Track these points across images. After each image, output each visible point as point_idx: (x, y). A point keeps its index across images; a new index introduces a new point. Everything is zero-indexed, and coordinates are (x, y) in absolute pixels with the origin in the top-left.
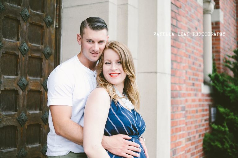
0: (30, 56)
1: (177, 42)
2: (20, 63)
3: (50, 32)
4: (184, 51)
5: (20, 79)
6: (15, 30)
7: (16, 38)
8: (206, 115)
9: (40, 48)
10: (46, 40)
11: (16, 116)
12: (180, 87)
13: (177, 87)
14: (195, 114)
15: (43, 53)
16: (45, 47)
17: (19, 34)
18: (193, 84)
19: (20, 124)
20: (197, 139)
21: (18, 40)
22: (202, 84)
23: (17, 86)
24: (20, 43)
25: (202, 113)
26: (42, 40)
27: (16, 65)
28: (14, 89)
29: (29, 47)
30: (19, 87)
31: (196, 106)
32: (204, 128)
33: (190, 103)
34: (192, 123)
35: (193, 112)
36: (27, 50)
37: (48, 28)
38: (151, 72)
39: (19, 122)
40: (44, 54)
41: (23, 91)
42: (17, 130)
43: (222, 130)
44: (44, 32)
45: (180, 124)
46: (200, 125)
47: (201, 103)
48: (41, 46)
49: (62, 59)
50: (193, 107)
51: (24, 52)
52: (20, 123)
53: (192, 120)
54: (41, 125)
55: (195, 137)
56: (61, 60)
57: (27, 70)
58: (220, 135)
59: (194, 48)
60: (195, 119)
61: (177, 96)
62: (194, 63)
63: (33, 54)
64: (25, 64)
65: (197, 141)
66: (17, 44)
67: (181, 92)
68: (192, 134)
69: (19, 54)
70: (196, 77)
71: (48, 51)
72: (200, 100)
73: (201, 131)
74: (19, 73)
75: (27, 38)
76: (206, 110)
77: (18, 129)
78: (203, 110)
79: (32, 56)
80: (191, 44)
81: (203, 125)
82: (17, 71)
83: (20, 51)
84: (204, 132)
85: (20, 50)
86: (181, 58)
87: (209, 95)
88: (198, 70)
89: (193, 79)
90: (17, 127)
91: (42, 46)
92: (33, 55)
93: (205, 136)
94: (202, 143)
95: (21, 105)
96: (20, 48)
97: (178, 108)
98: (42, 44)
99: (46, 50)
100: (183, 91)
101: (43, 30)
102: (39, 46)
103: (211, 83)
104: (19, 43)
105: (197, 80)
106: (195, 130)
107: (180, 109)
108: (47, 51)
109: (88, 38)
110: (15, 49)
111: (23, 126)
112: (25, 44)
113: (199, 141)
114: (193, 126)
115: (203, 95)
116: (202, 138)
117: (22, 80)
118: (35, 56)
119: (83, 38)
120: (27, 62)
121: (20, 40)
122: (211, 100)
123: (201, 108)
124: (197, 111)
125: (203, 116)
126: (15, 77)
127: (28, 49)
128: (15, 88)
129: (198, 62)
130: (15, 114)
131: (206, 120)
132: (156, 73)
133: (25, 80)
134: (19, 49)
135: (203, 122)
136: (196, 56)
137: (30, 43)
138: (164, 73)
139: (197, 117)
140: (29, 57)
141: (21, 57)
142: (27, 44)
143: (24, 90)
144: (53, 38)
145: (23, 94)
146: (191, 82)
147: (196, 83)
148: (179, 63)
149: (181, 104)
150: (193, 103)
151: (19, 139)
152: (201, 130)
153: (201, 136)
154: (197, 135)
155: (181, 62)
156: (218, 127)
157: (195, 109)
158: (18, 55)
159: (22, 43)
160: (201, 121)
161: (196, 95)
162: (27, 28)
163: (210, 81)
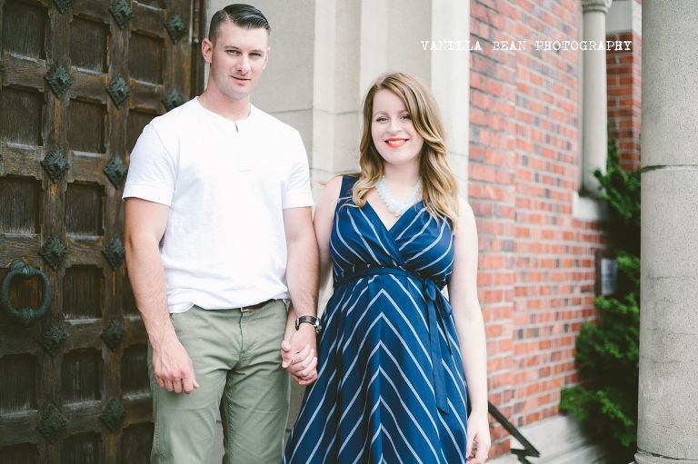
0: (133, 108)
1: (491, 80)
2: (111, 124)
3: (179, 54)
4: (512, 103)
5: (111, 161)
6: (99, 47)
7: (100, 67)
8: (586, 277)
9: (156, 90)
10: (171, 70)
11: (100, 244)
12: (498, 191)
13: (490, 191)
14: (552, 271)
15: (162, 101)
16: (168, 87)
17: (108, 58)
18: (548, 193)
19: (111, 265)
21: (105, 70)
22: (575, 195)
23: (104, 176)
24: (110, 77)
25: (574, 269)
26: (161, 72)
27: (102, 129)
28: (96, 182)
29: (131, 87)
30: (106, 179)
31: (555, 249)
32: (579, 308)
33: (535, 238)
34: (542, 291)
35: (544, 263)
36: (125, 93)
37: (174, 43)
39: (107, 259)
40: (164, 104)
41: (116, 188)
42: (104, 278)
43: (621, 311)
44: (165, 53)
45: (497, 284)
46: (566, 300)
47: (571, 243)
48: (158, 86)
50: (547, 252)
51: (119, 99)
52: (109, 262)
53: (542, 284)
55: (551, 328)
57: (126, 140)
58: (619, 327)
59: (551, 100)
60: (551, 284)
61: (489, 214)
62: (548, 139)
63: (140, 103)
64: (121, 126)
65: (556, 340)
66: (102, 80)
67: (500, 203)
68: (541, 321)
69: (108, 102)
70: (555, 176)
71: (175, 99)
72: (566, 236)
73: (570, 315)
74: (107, 145)
75: (125, 67)
76: (587, 263)
77: (106, 275)
78: (577, 263)
79: (136, 108)
80: (542, 89)
81: (578, 302)
82: (102, 143)
83: (111, 97)
84: (580, 320)
85: (109, 93)
87: (596, 225)
88: (560, 158)
89: (545, 180)
90: (102, 269)
91: (161, 86)
92: (139, 106)
93: (582, 329)
94: (572, 346)
96: (111, 89)
97: (491, 243)
98: (161, 82)
99: (170, 96)
100: (509, 203)
101: (163, 50)
102: (153, 85)
103: (604, 192)
104: (107, 77)
105: (559, 182)
106: (553, 311)
108: (173, 97)
109: (228, 44)
110: (98, 92)
111: (115, 268)
112: (121, 81)
113: (566, 341)
114: (546, 299)
115: (576, 223)
116: (572, 334)
117: (113, 163)
118: (144, 109)
119: (217, 45)
120: (126, 122)
121: (110, 69)
122: (602, 240)
123: (571, 257)
124: (558, 263)
125: (577, 277)
126: (99, 155)
127: (129, 92)
128: (99, 181)
130: (98, 240)
131: (584, 290)
133: (121, 162)
134: (107, 90)
135: (577, 293)
136: (556, 122)
137: (134, 77)
139: (557, 278)
140: (131, 111)
141: (112, 111)
142: (126, 80)
143: (118, 187)
144: (187, 67)
145: (115, 195)
146: (541, 186)
147: (556, 189)
148: (495, 131)
149: (501, 233)
150: (545, 242)
151: (107, 298)
152: (570, 313)
153: (570, 329)
154: (558, 325)
155: (502, 130)
156: (612, 303)
157: (552, 256)
158: (106, 106)
159: (113, 78)
160: (572, 289)
161: (555, 221)
162: (125, 43)
163: (600, 188)
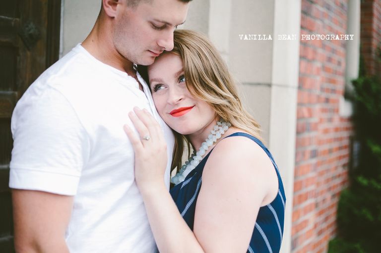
9: (13, 23)
12: (309, 110)
14: (327, 157)
15: (19, 34)
18: (327, 100)
20: (329, 202)
22: (342, 99)
31: (330, 141)
32: (340, 180)
35: (324, 153)
38: (259, 84)
40: (21, 37)
48: (15, 19)
55: (324, 200)
62: (330, 60)
67: (311, 120)
72: (337, 130)
86: (315, 52)
89: (327, 90)
91: (18, 19)
94: (334, 209)
100: (315, 120)
106: (326, 187)
107: (308, 155)
113: (332, 206)
115: (342, 119)
116: (336, 200)
124: (330, 151)
125: (340, 158)
129: (336, 58)
131: (344, 166)
132: (270, 85)
135: (340, 170)
138: (284, 86)
139: (330, 161)
146: (324, 95)
149: (310, 144)
150: (324, 137)
152: (336, 186)
154: (328, 196)
155: (314, 59)
160: (336, 168)
161: (330, 120)
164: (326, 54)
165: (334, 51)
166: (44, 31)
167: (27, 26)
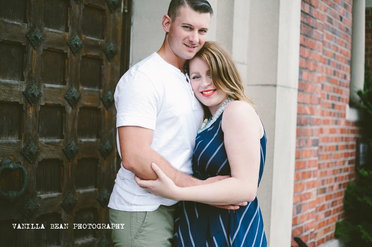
0: (84, 55)
1: (310, 39)
2: (70, 66)
3: (115, 19)
4: (320, 54)
5: (69, 90)
6: (63, 15)
7: (63, 28)
8: (352, 155)
9: (100, 43)
10: (109, 30)
11: (62, 145)
12: (311, 109)
13: (307, 109)
14: (334, 153)
15: (103, 50)
16: (107, 41)
17: (69, 22)
18: (333, 106)
19: (68, 158)
20: (336, 190)
21: (67, 30)
23: (64, 100)
24: (70, 35)
25: (345, 151)
26: (103, 31)
27: (64, 69)
29: (83, 41)
30: (66, 102)
31: (336, 140)
32: (347, 174)
33: (326, 134)
34: (328, 166)
35: (330, 148)
36: (79, 46)
37: (112, 13)
38: (268, 85)
39: (66, 154)
40: (105, 52)
41: (73, 108)
42: (63, 166)
44: (106, 19)
45: (309, 167)
46: (341, 169)
47: (345, 135)
48: (101, 40)
49: (132, 61)
50: (332, 141)
51: (76, 49)
52: (67, 156)
53: (328, 161)
54: (98, 159)
55: (332, 187)
56: (130, 62)
57: (79, 76)
59: (337, 49)
60: (333, 160)
61: (306, 123)
62: (335, 73)
63: (90, 52)
64: (77, 67)
65: (335, 194)
66: (64, 37)
67: (313, 117)
68: (327, 183)
69: (69, 51)
70: (338, 95)
71: (112, 49)
72: (342, 131)
74: (67, 80)
75: (80, 28)
76: (352, 147)
77: (65, 165)
78: (347, 147)
79: (87, 55)
80: (332, 43)
81: (347, 170)
82: (64, 78)
83: (70, 48)
84: (347, 181)
85: (69, 46)
86: (315, 65)
88: (341, 84)
89: (333, 98)
90: (62, 161)
91: (103, 40)
92: (89, 54)
93: (348, 186)
94: (342, 197)
95: (70, 128)
96: (70, 42)
97: (307, 142)
98: (103, 38)
100: (317, 116)
101: (105, 16)
102: (98, 40)
103: (362, 104)
104: (68, 35)
105: (339, 99)
106: (333, 177)
107: (310, 143)
108: (110, 48)
109: (184, 22)
110: (61, 44)
111: (71, 160)
112: (77, 37)
114: (330, 170)
115: (348, 123)
116: (343, 190)
117: (71, 92)
118: (92, 55)
120: (79, 64)
121: (70, 30)
123: (344, 143)
124: (337, 148)
125: (346, 155)
126: (62, 86)
127: (82, 45)
128: (61, 103)
129: (341, 72)
130: (60, 142)
131: (350, 163)
132: (275, 86)
133: (76, 91)
134: (67, 43)
135: (346, 165)
136: (339, 63)
137: (86, 35)
138: (287, 87)
139: (337, 157)
140: (83, 57)
141: (71, 57)
142: (80, 36)
145: (72, 112)
146: (330, 102)
147: (337, 103)
148: (311, 72)
149: (312, 135)
150: (331, 136)
151: (65, 180)
152: (342, 177)
153: (342, 186)
154: (336, 185)
155: (315, 71)
156: (369, 173)
157: (334, 144)
158: (67, 54)
159: (72, 35)
160: (344, 162)
161: (337, 123)
162: (80, 12)
163: (360, 102)
164: (331, 68)
165: (339, 67)
166: (119, 49)
167: (109, 45)
